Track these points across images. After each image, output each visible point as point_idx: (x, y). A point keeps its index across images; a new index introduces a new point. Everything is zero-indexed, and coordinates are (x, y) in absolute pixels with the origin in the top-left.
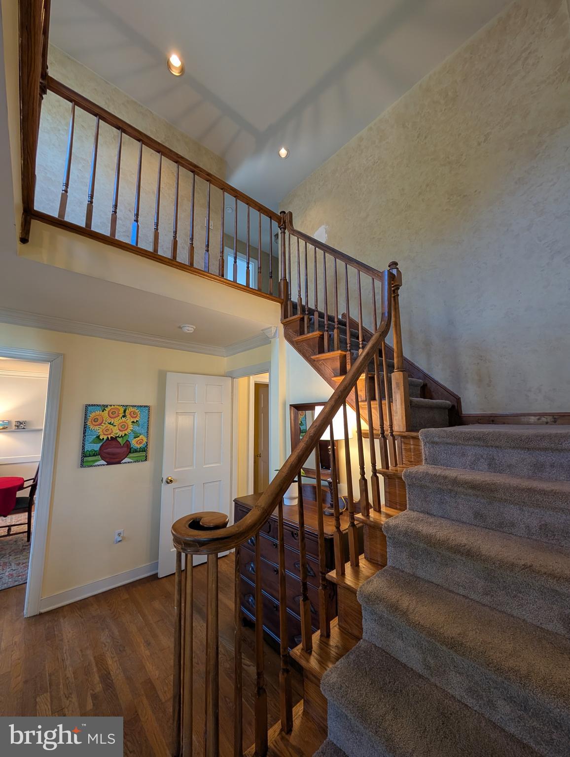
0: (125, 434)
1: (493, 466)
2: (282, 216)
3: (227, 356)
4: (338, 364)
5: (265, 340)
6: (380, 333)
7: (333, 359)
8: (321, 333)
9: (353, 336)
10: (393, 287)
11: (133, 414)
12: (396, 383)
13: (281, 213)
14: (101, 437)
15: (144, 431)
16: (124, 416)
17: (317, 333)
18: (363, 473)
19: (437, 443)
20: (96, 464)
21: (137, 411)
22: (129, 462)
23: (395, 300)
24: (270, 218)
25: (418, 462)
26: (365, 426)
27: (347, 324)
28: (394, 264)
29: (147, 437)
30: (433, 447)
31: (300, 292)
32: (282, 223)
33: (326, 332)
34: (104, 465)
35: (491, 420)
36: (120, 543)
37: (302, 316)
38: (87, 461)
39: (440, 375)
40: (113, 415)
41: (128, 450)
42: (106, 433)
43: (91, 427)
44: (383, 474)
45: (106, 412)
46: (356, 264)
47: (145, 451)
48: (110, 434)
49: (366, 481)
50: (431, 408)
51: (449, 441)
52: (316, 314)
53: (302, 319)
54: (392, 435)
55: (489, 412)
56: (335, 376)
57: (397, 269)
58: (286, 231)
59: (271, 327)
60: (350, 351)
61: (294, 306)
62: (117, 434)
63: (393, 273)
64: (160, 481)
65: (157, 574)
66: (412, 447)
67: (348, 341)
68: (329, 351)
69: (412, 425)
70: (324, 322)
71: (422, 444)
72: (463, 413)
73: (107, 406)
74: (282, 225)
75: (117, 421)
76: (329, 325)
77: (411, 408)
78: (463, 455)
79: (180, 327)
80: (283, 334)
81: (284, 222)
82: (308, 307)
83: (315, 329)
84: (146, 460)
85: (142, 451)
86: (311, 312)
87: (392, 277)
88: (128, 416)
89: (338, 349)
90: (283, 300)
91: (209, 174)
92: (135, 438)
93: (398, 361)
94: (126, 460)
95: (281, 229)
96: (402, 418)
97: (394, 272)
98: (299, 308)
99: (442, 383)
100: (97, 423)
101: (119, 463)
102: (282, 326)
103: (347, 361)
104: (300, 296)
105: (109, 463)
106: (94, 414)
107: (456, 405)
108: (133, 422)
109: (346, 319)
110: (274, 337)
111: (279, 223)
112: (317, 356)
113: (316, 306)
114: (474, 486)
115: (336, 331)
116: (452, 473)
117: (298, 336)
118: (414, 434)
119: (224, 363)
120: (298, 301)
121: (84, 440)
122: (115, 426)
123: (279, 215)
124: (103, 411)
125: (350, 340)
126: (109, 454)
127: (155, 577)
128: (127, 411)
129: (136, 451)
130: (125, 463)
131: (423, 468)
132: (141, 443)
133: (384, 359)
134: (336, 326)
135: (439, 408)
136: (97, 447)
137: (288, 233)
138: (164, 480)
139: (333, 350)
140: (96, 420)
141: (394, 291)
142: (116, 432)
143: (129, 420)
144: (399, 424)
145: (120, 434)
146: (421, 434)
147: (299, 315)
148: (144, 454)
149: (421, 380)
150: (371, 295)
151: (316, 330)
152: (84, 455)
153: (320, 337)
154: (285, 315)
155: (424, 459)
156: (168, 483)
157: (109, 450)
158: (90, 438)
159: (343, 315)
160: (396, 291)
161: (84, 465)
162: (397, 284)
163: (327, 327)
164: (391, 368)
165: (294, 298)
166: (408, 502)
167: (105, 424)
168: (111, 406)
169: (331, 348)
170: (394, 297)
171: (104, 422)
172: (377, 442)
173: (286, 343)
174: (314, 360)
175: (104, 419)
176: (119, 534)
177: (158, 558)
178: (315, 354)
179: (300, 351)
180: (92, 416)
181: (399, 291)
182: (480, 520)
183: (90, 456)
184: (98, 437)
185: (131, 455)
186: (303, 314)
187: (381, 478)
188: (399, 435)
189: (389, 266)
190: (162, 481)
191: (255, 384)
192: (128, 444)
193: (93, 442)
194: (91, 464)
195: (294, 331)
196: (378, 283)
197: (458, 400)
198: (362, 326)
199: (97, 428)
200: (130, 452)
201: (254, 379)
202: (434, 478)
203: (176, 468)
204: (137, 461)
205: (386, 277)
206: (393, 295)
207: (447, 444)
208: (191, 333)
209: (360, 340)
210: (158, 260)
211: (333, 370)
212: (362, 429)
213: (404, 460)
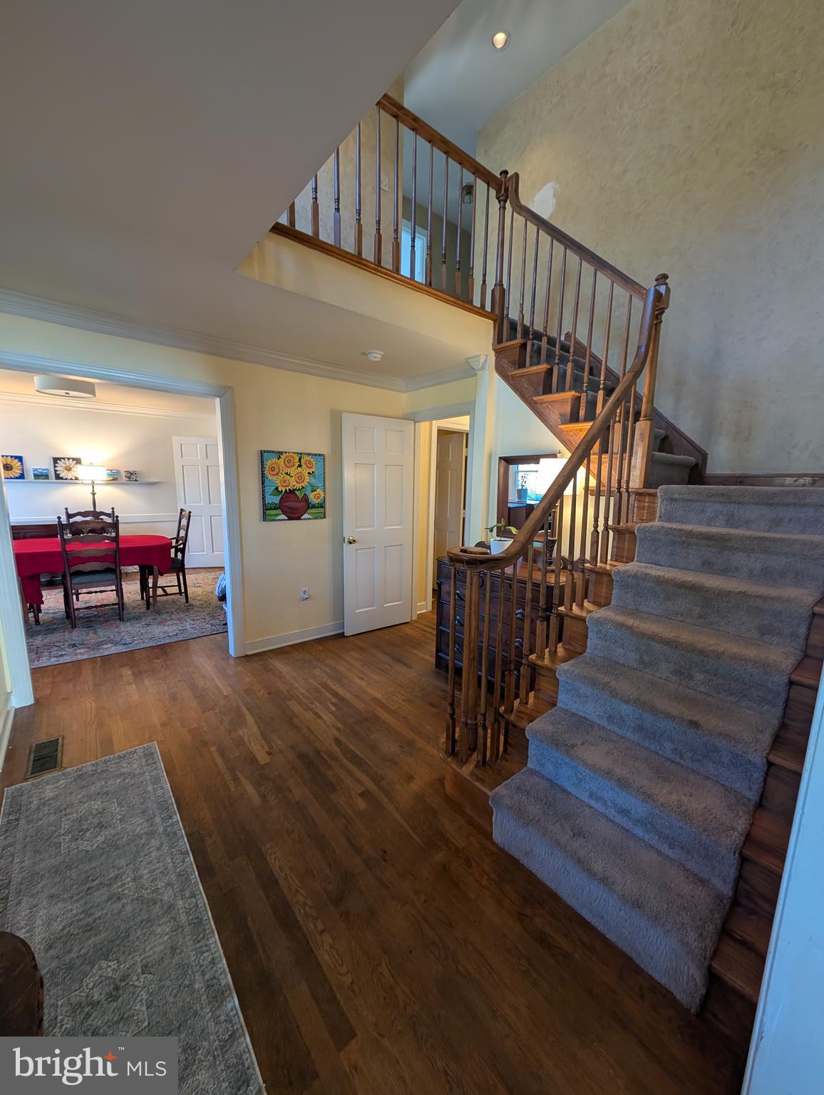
0: (303, 487)
1: (730, 522)
2: (503, 179)
3: (406, 392)
4: (567, 409)
5: (468, 370)
6: (634, 373)
7: (563, 401)
8: (549, 367)
9: (578, 367)
10: (657, 310)
11: (309, 465)
12: (641, 434)
13: (501, 174)
14: (280, 489)
15: (321, 485)
16: (300, 466)
17: (543, 367)
18: (596, 526)
19: (676, 500)
20: (278, 518)
21: (312, 460)
22: (308, 519)
23: (656, 329)
24: (488, 184)
25: (652, 519)
26: (593, 483)
27: (572, 350)
28: (663, 278)
29: (324, 491)
30: (671, 504)
31: (522, 305)
32: (503, 191)
33: (557, 366)
34: (285, 520)
35: (740, 480)
36: (306, 601)
37: (523, 342)
38: (269, 515)
39: (688, 425)
40: (289, 463)
41: (308, 505)
42: (284, 485)
43: (269, 476)
44: (615, 530)
45: (281, 460)
46: (610, 272)
47: (323, 507)
48: (288, 486)
49: (598, 533)
50: (672, 464)
51: (690, 497)
52: (545, 339)
53: (524, 346)
54: (627, 491)
55: (738, 472)
56: (563, 423)
57: (666, 284)
58: (508, 205)
59: (480, 356)
60: (586, 392)
61: (513, 326)
62: (294, 486)
63: (661, 291)
64: (340, 541)
65: (344, 633)
66: (646, 504)
67: (586, 380)
68: (557, 391)
69: (651, 481)
70: (555, 352)
71: (659, 501)
72: (707, 473)
73: (282, 453)
74: (502, 196)
75: (293, 471)
76: (561, 356)
77: (651, 462)
78: (702, 511)
79: (364, 354)
80: (494, 365)
81: (506, 190)
82: (533, 329)
83: (542, 359)
84: (325, 517)
85: (320, 507)
86: (538, 336)
87: (658, 296)
88: (304, 466)
89: (570, 390)
90: (497, 316)
91: (415, 119)
92: (312, 492)
93: (646, 408)
94: (306, 516)
95: (499, 202)
96: (641, 473)
97: (662, 289)
98: (519, 329)
99: (689, 435)
100: (274, 473)
101: (299, 518)
102: (493, 353)
103: (581, 405)
104: (522, 311)
105: (290, 519)
106: (270, 462)
107: (700, 463)
108: (309, 473)
109: (570, 341)
110: (483, 368)
111: (498, 192)
112: (542, 397)
113: (545, 328)
114: (708, 537)
115: (570, 365)
116: (688, 527)
117: (515, 369)
118: (652, 491)
119: (402, 400)
120: (519, 319)
121: (263, 491)
122: (292, 477)
123: (499, 177)
124: (279, 459)
125: (588, 378)
126: (289, 508)
127: (342, 635)
128: (302, 460)
129: (314, 507)
130: (305, 519)
131: (657, 523)
132: (318, 498)
133: (631, 404)
134: (571, 358)
135: (681, 465)
136: (276, 500)
137: (511, 210)
138: (346, 540)
139: (563, 390)
140: (272, 469)
141: (657, 315)
142: (293, 484)
143: (305, 471)
144: (636, 481)
145: (299, 486)
146: (660, 491)
147: (519, 340)
148: (322, 510)
149: (662, 431)
150: (625, 319)
151: (543, 363)
152: (266, 508)
153: (546, 372)
154: (499, 339)
155: (658, 516)
156: (350, 543)
157: (288, 504)
158: (269, 490)
159: (568, 335)
160: (659, 316)
161: (267, 518)
162: (662, 306)
163: (559, 359)
164: (637, 417)
165: (513, 314)
166: (636, 555)
167: (282, 474)
168: (286, 453)
169: (560, 387)
170: (656, 324)
171: (281, 471)
172: (603, 500)
173: (497, 376)
174: (536, 403)
175: (281, 468)
176: (305, 592)
177: (343, 619)
178: (538, 395)
179: (515, 388)
180: (268, 464)
181: (664, 315)
182: (707, 566)
183: (271, 509)
184: (277, 488)
185: (310, 511)
186: (524, 338)
187: (611, 533)
188: (633, 492)
189: (656, 280)
190: (344, 540)
191: (438, 430)
192: (306, 498)
193: (273, 494)
194: (273, 518)
195: (509, 363)
196: (637, 303)
197: (704, 456)
198: (590, 351)
199: (275, 478)
200: (309, 508)
201: (437, 424)
202: (669, 532)
203: (357, 527)
204: (316, 518)
205: (651, 297)
206: (655, 322)
207: (688, 500)
208: (379, 361)
209: (602, 379)
210: (339, 257)
211: (561, 415)
212: (590, 485)
213: (634, 518)
